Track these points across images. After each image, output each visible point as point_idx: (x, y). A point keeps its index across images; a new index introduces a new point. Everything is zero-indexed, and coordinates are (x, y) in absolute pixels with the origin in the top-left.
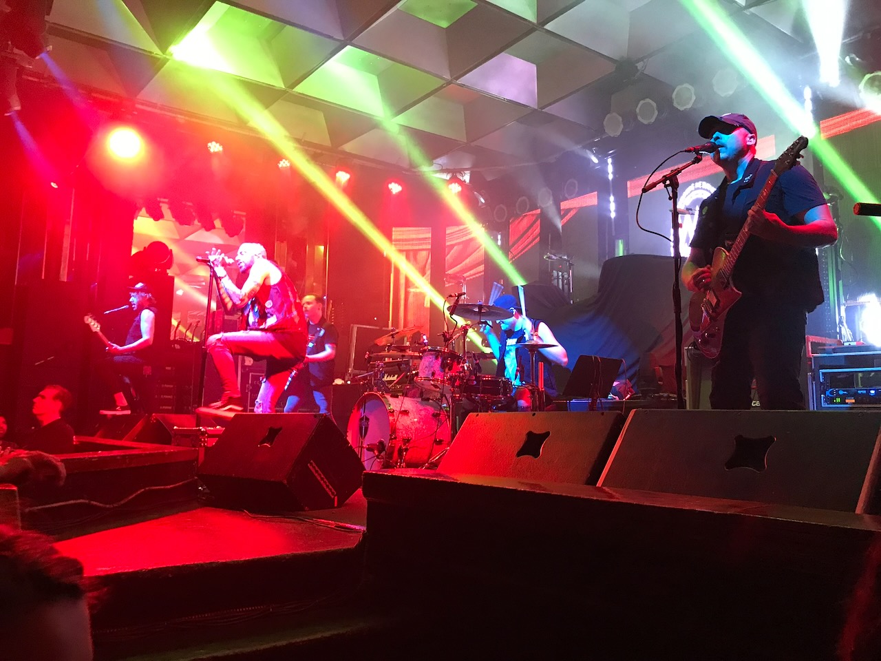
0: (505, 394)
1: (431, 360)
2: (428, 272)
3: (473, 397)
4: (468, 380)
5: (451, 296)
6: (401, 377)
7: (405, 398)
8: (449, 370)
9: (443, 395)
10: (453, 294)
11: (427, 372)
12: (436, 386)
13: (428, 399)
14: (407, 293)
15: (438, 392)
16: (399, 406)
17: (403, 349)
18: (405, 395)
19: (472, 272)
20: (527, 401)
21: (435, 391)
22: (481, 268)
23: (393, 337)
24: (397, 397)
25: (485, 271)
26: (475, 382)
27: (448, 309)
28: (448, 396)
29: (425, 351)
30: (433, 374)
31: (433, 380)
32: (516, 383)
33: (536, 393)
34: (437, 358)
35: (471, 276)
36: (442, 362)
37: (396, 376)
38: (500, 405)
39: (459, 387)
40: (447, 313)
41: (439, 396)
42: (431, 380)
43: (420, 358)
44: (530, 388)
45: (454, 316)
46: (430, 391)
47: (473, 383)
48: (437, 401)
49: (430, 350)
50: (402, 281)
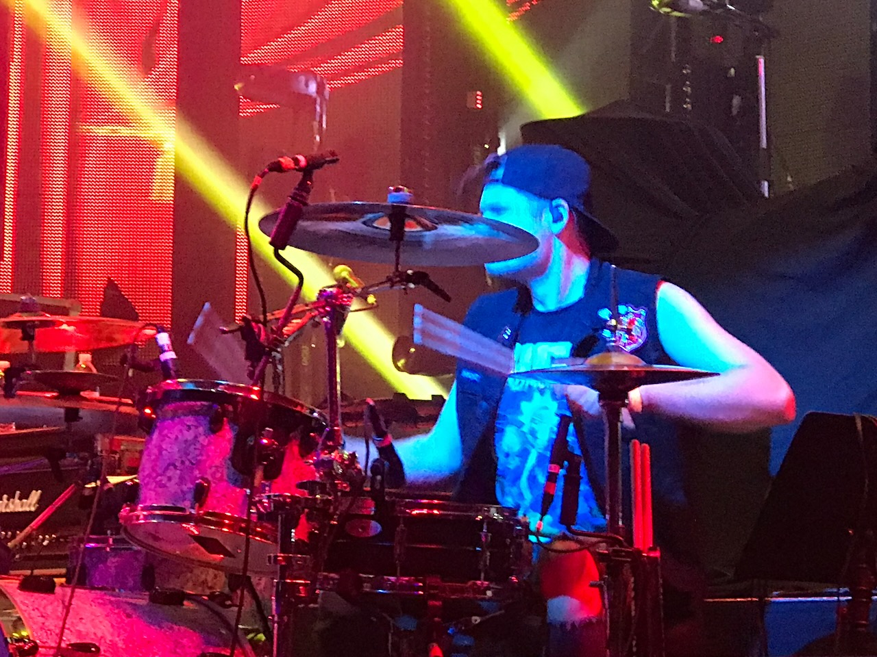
0: (498, 574)
1: (189, 435)
2: (169, 58)
3: (367, 588)
4: (346, 517)
5: (277, 167)
6: (58, 503)
7: (78, 591)
8: (267, 476)
9: (239, 581)
10: (286, 161)
11: (173, 486)
12: (211, 545)
13: (177, 598)
14: (77, 147)
15: (216, 567)
16: (53, 624)
17: (69, 387)
18: (80, 578)
19: (348, 58)
20: (585, 603)
21: (208, 565)
22: (392, 40)
23: (27, 337)
24: (46, 586)
25: (406, 52)
26: (375, 527)
27: (264, 224)
28: (261, 583)
29: (168, 396)
30: (200, 494)
31: (198, 521)
32: (542, 525)
33: (627, 569)
34: (215, 426)
35: (347, 73)
36: (240, 439)
37: (35, 496)
38: (476, 619)
39: (309, 546)
40: (263, 243)
41: (220, 584)
42: (188, 519)
43: (147, 426)
44: (603, 548)
45: (290, 253)
46: (186, 564)
47: (366, 528)
48: (213, 605)
49: (188, 395)
50: (58, 96)
